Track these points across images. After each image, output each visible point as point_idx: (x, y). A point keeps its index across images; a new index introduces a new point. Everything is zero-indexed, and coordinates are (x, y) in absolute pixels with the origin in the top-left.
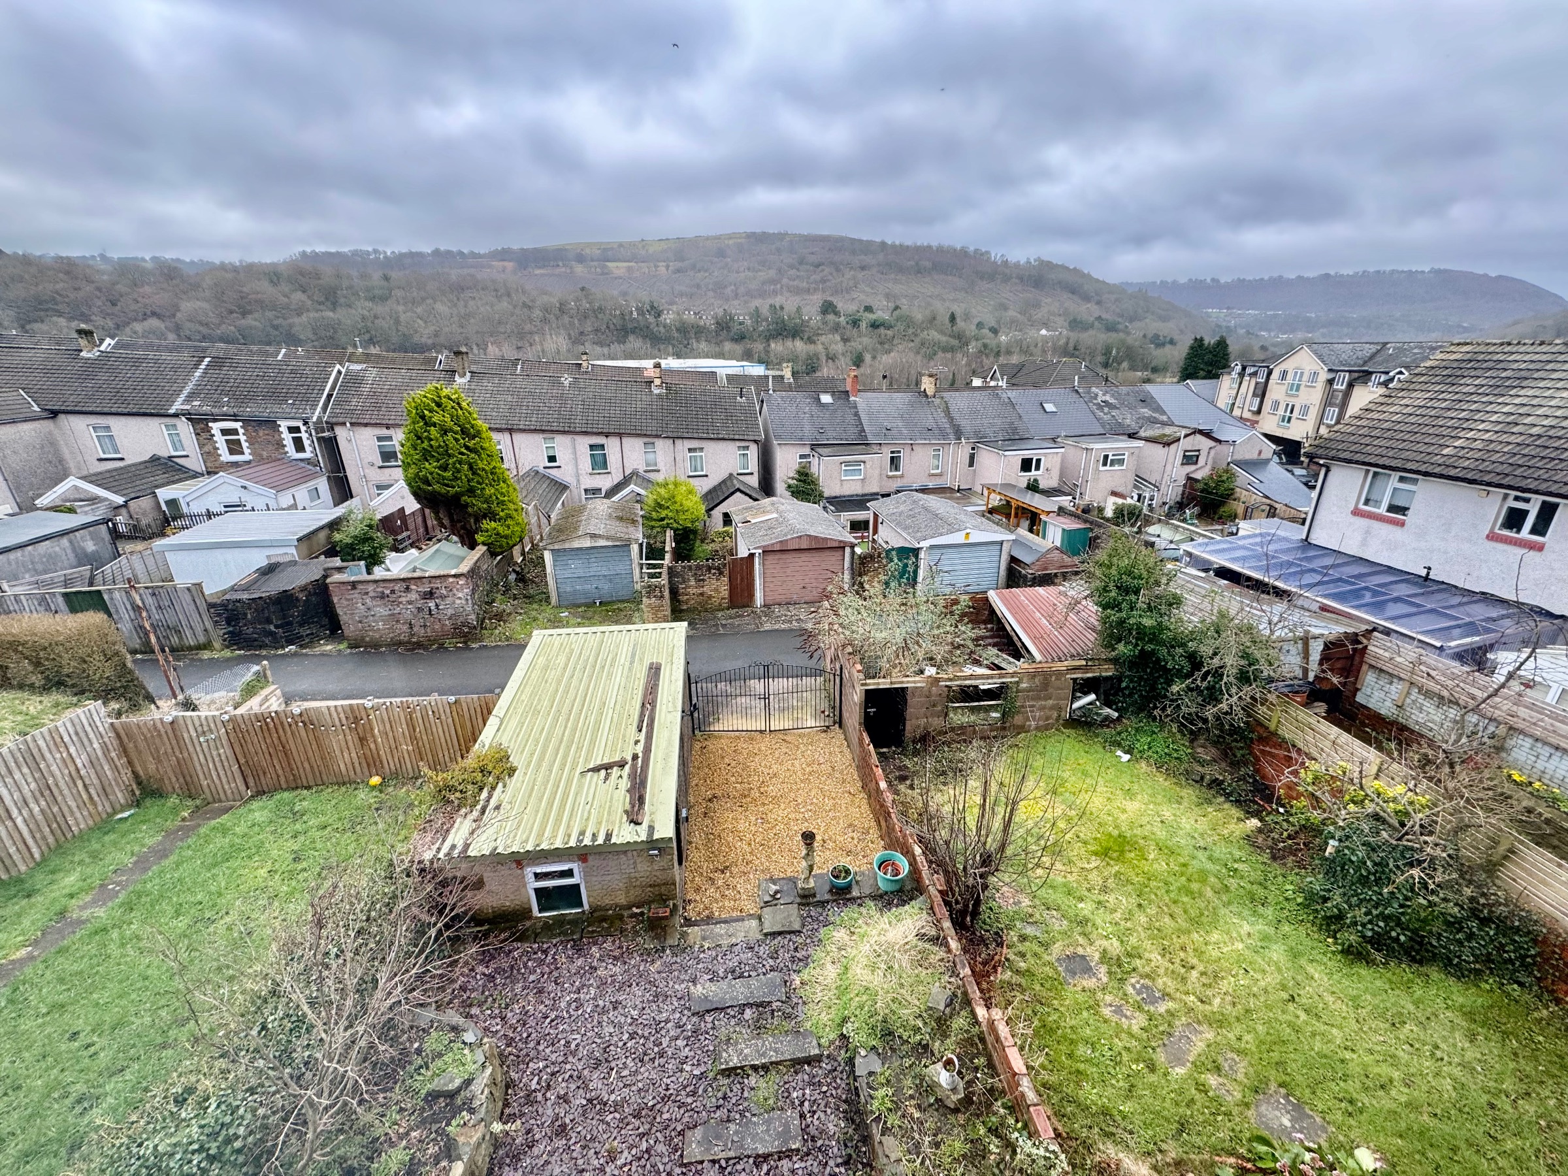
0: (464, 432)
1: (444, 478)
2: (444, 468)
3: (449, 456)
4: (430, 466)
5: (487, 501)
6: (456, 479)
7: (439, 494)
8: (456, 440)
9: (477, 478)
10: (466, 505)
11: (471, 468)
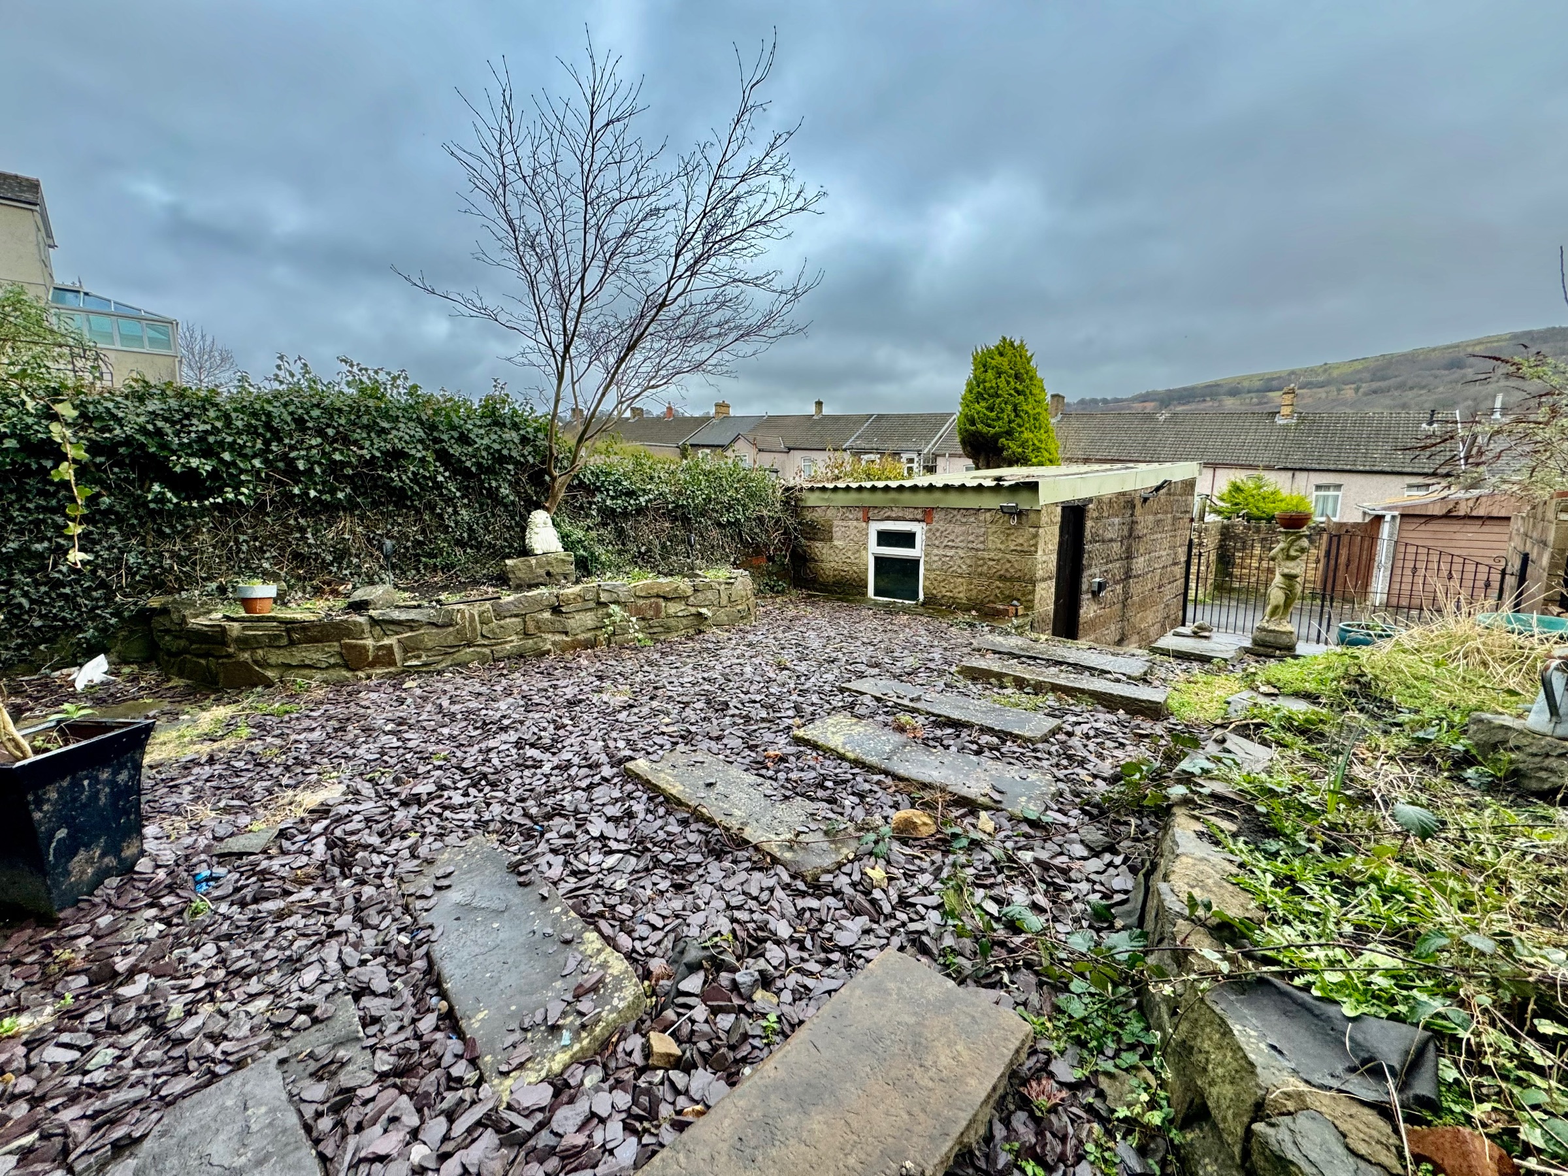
0: (1017, 377)
1: (988, 418)
2: (991, 409)
3: (998, 396)
4: (981, 407)
5: (1022, 445)
6: (999, 419)
7: (980, 433)
8: (1008, 383)
9: (1018, 420)
10: (1003, 449)
11: (1015, 410)
